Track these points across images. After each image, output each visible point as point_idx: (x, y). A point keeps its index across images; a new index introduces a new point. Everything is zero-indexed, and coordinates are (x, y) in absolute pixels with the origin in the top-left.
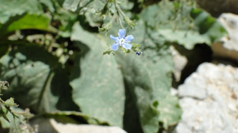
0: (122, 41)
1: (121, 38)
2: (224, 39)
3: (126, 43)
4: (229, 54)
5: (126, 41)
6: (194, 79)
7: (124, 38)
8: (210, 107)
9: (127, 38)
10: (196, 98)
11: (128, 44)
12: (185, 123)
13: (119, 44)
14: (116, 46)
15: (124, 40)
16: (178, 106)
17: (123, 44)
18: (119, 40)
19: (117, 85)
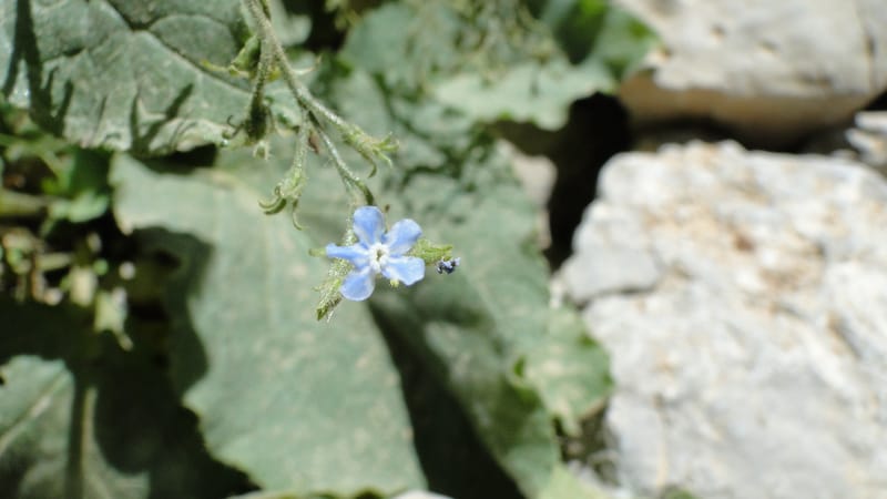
0: (379, 255)
1: (372, 243)
2: (654, 58)
3: (396, 257)
4: (683, 104)
5: (393, 248)
6: (604, 226)
7: (383, 240)
8: (685, 305)
9: (393, 236)
10: (630, 291)
11: (405, 260)
12: (631, 391)
13: (372, 271)
14: (363, 280)
15: (385, 248)
16: (587, 342)
17: (388, 264)
18: (366, 253)
19: (355, 338)
